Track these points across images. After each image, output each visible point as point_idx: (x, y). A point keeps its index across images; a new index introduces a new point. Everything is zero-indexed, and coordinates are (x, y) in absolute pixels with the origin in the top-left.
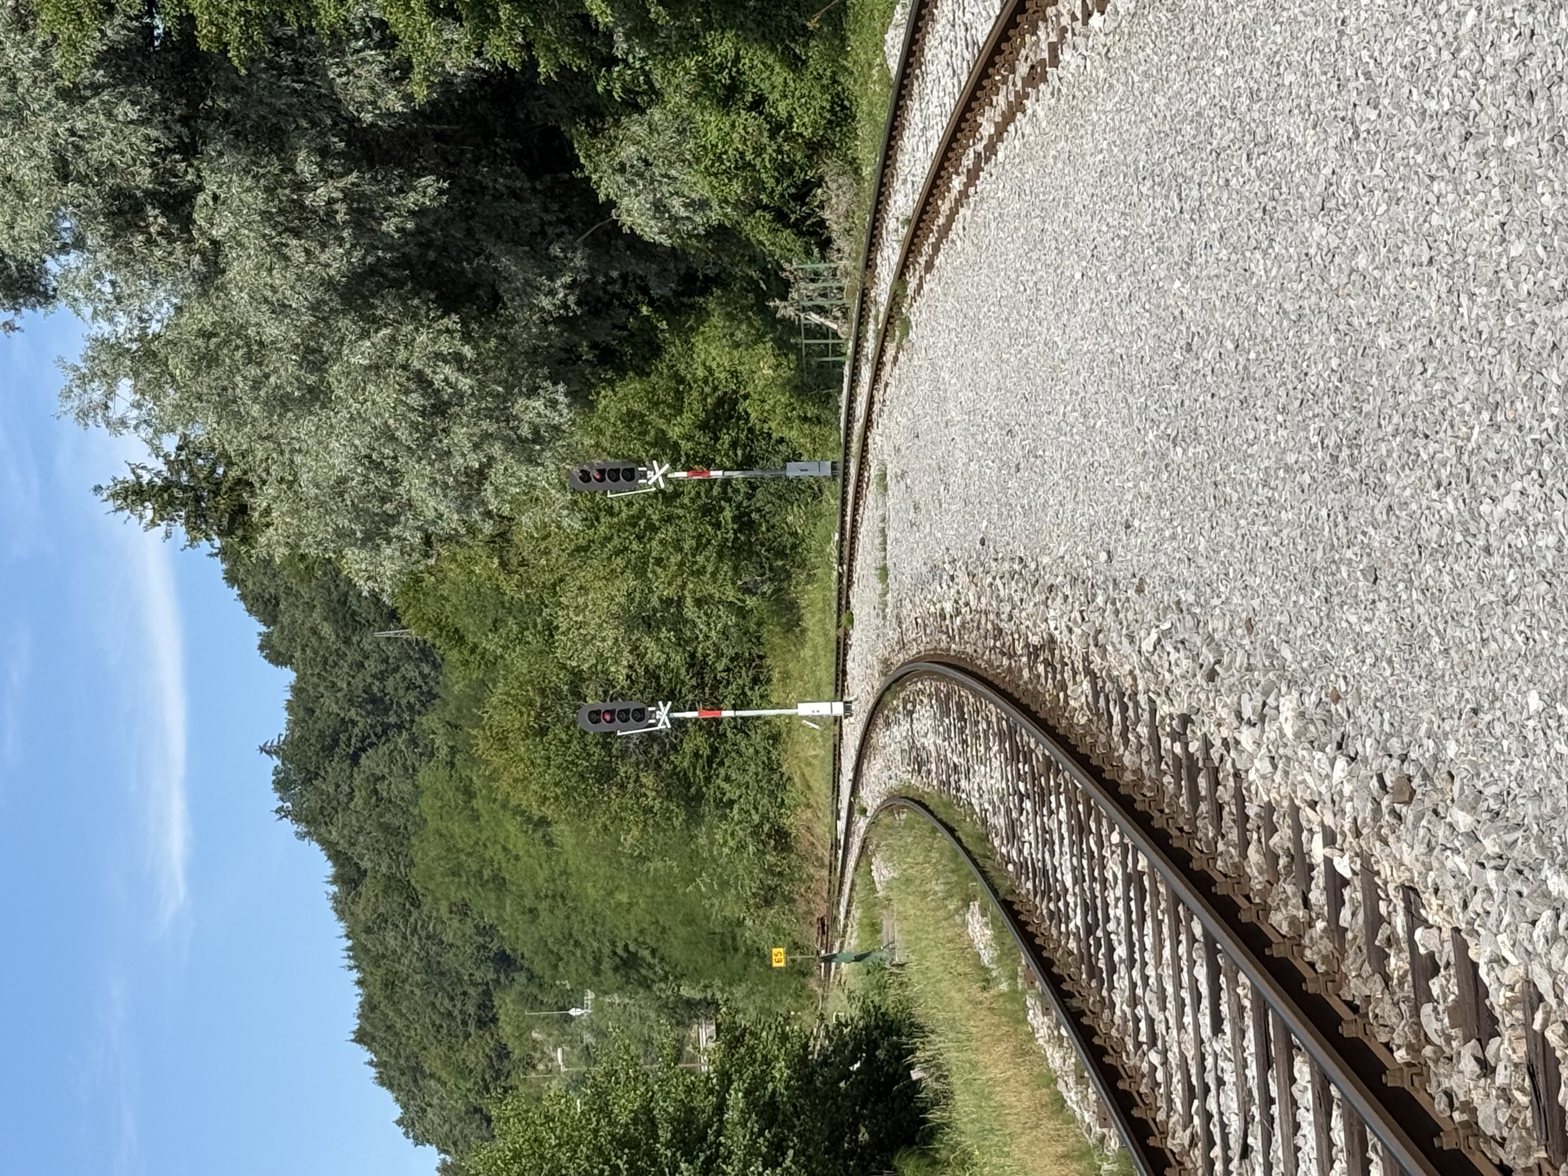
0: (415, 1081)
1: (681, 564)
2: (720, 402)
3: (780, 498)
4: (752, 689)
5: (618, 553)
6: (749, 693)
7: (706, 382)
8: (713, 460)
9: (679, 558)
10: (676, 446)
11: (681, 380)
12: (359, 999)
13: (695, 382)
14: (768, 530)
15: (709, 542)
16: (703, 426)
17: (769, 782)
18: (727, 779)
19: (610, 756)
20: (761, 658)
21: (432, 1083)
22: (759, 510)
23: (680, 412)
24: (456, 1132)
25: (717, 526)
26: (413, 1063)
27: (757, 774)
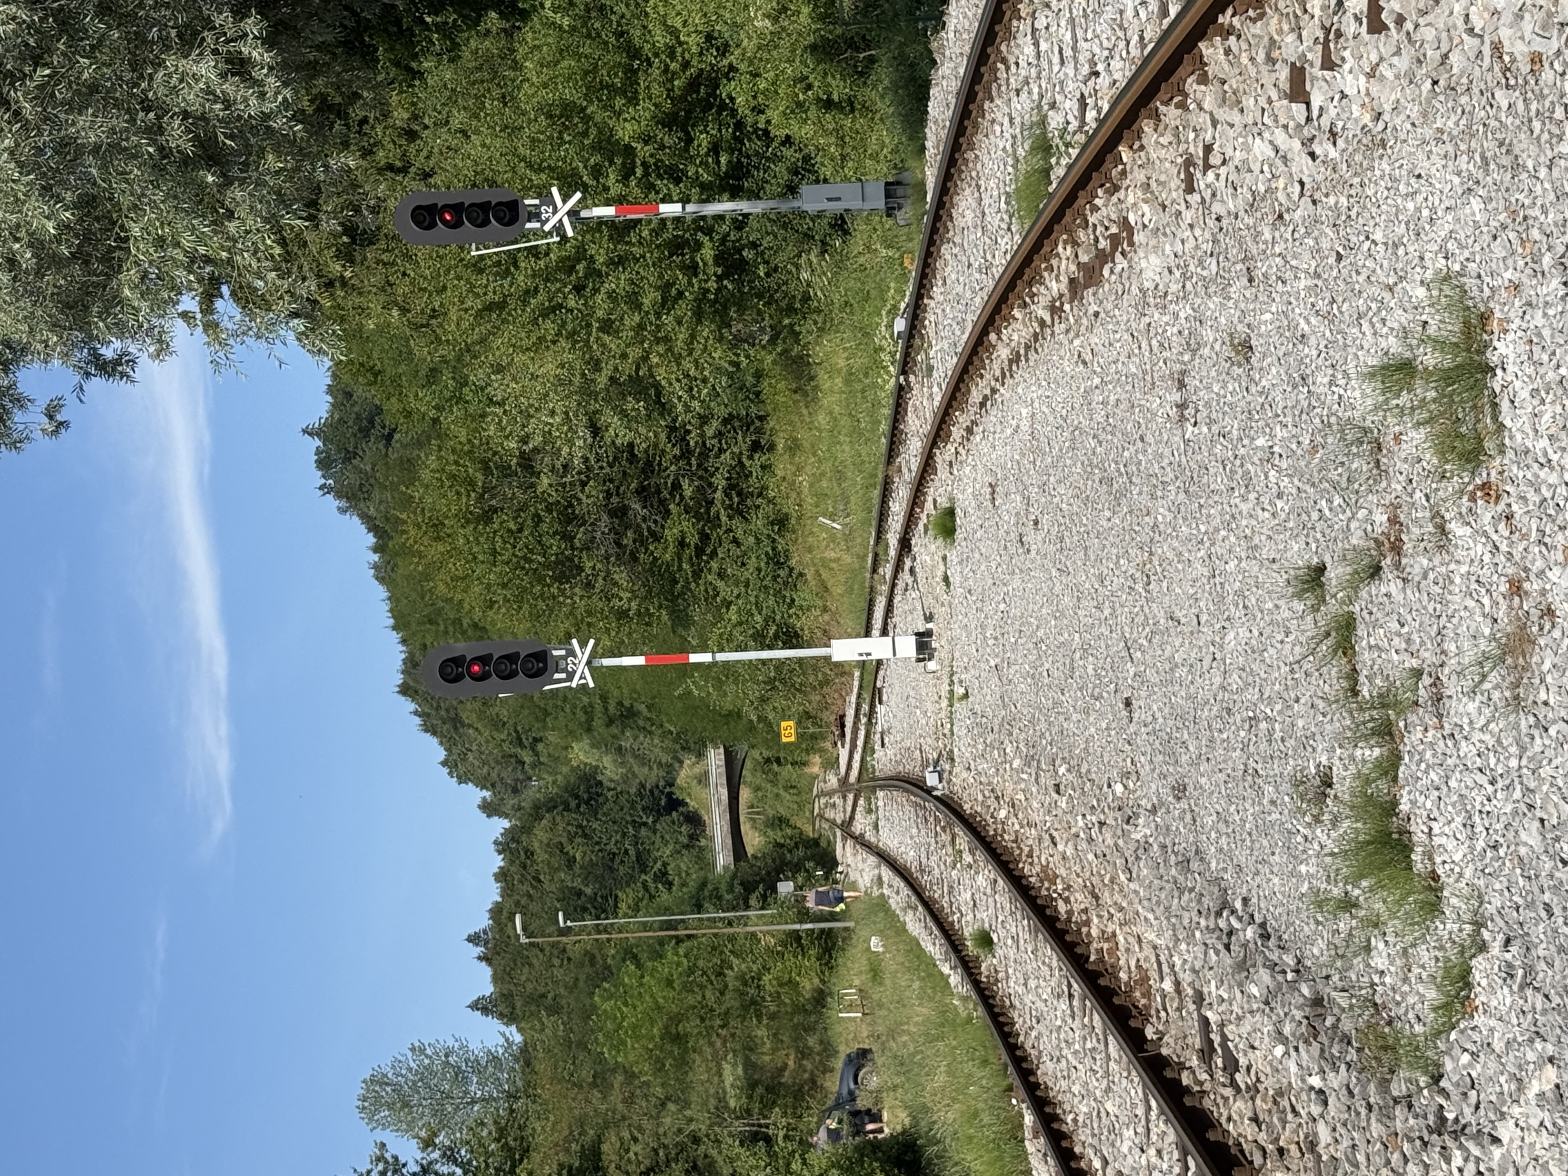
0: (456, 728)
1: (641, 327)
2: (693, 85)
3: (784, 226)
4: (750, 458)
5: (546, 313)
6: (747, 463)
7: (672, 55)
8: (684, 173)
9: (637, 318)
10: (629, 151)
11: (634, 53)
12: (403, 656)
13: (656, 55)
14: (768, 275)
15: (681, 294)
16: (669, 121)
17: (775, 578)
18: (721, 575)
19: (573, 548)
20: (761, 418)
21: (471, 731)
22: (754, 245)
23: (633, 101)
24: (494, 775)
25: (692, 269)
26: (452, 714)
27: (759, 570)
